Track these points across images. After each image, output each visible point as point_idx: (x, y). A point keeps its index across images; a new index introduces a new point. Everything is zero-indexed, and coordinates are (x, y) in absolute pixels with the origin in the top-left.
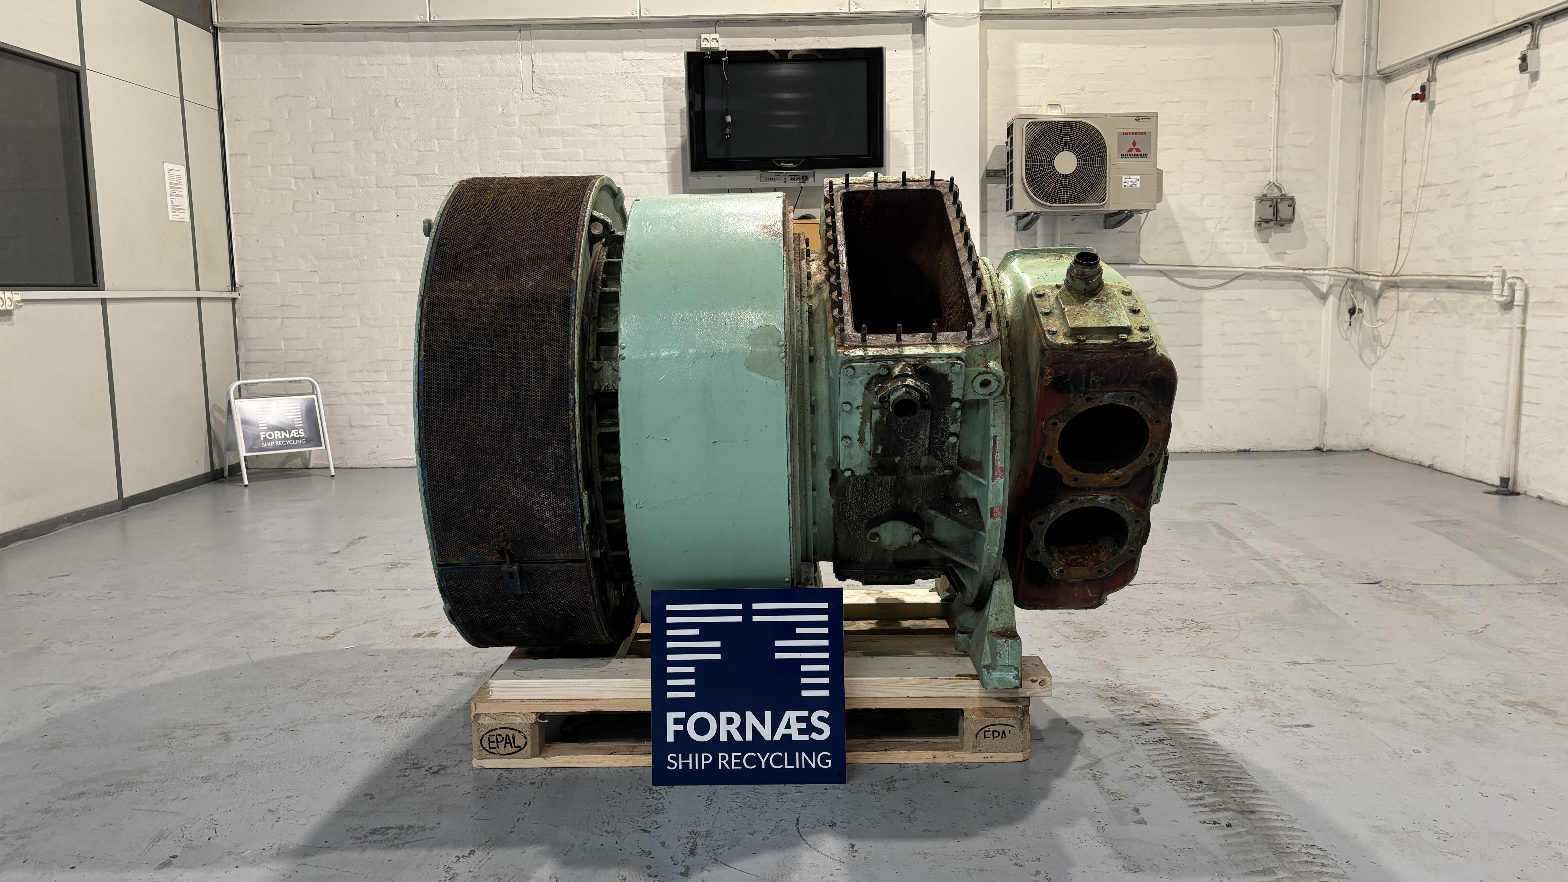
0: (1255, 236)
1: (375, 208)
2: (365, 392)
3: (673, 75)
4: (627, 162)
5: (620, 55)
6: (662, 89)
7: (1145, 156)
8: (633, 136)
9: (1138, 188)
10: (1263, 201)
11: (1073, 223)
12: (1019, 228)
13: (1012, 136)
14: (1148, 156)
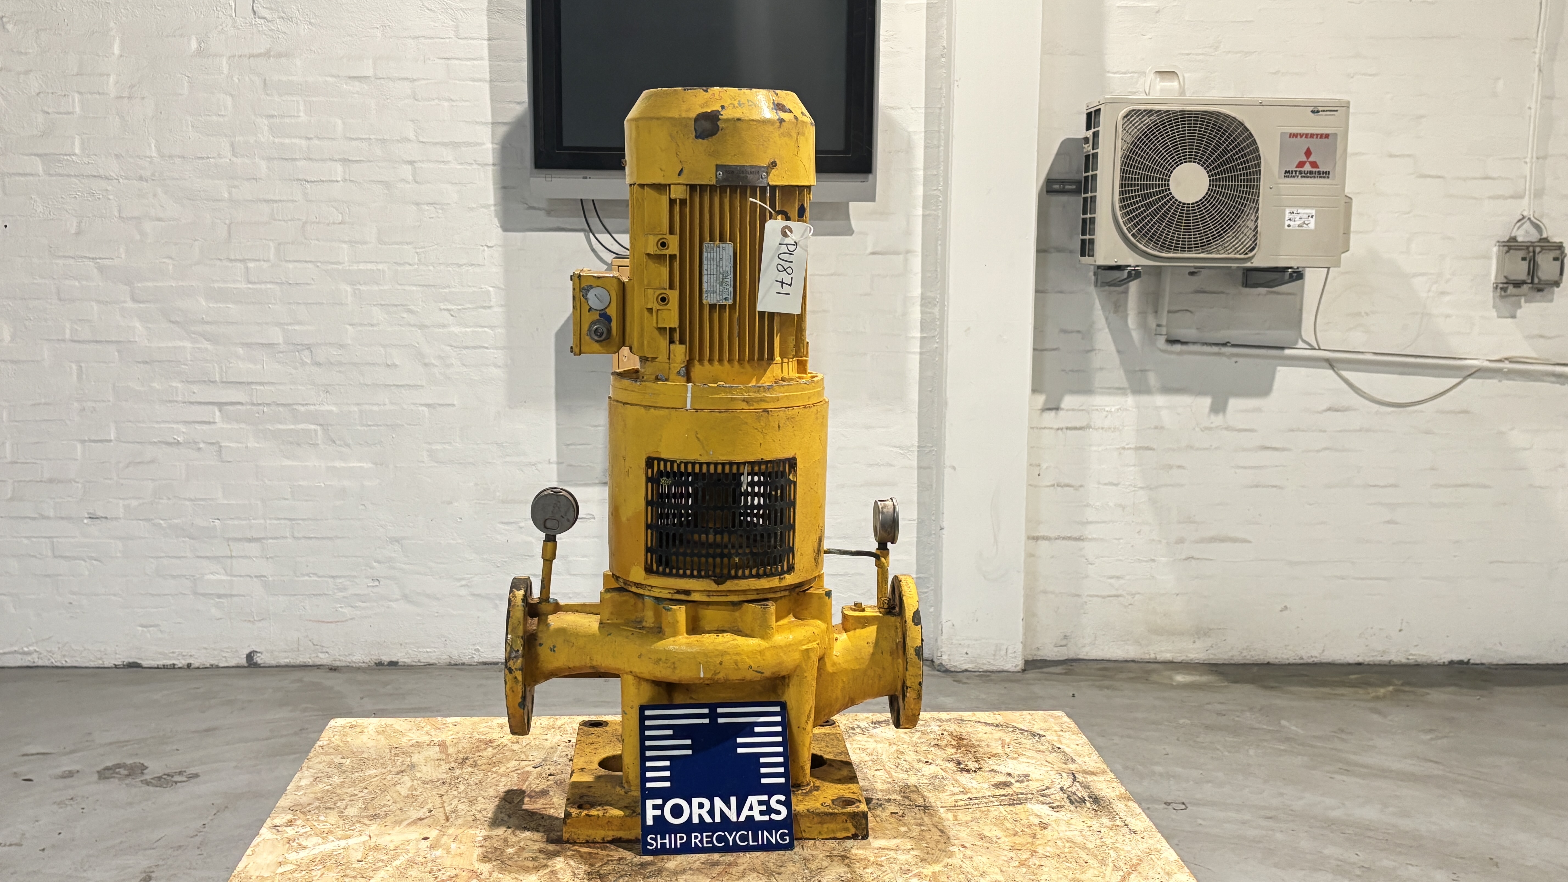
0: (1494, 307)
4: (421, 145)
6: (485, 18)
7: (1325, 174)
8: (433, 100)
9: (1311, 230)
10: (1510, 248)
11: (1190, 277)
12: (1101, 286)
13: (1096, 129)
14: (1330, 176)
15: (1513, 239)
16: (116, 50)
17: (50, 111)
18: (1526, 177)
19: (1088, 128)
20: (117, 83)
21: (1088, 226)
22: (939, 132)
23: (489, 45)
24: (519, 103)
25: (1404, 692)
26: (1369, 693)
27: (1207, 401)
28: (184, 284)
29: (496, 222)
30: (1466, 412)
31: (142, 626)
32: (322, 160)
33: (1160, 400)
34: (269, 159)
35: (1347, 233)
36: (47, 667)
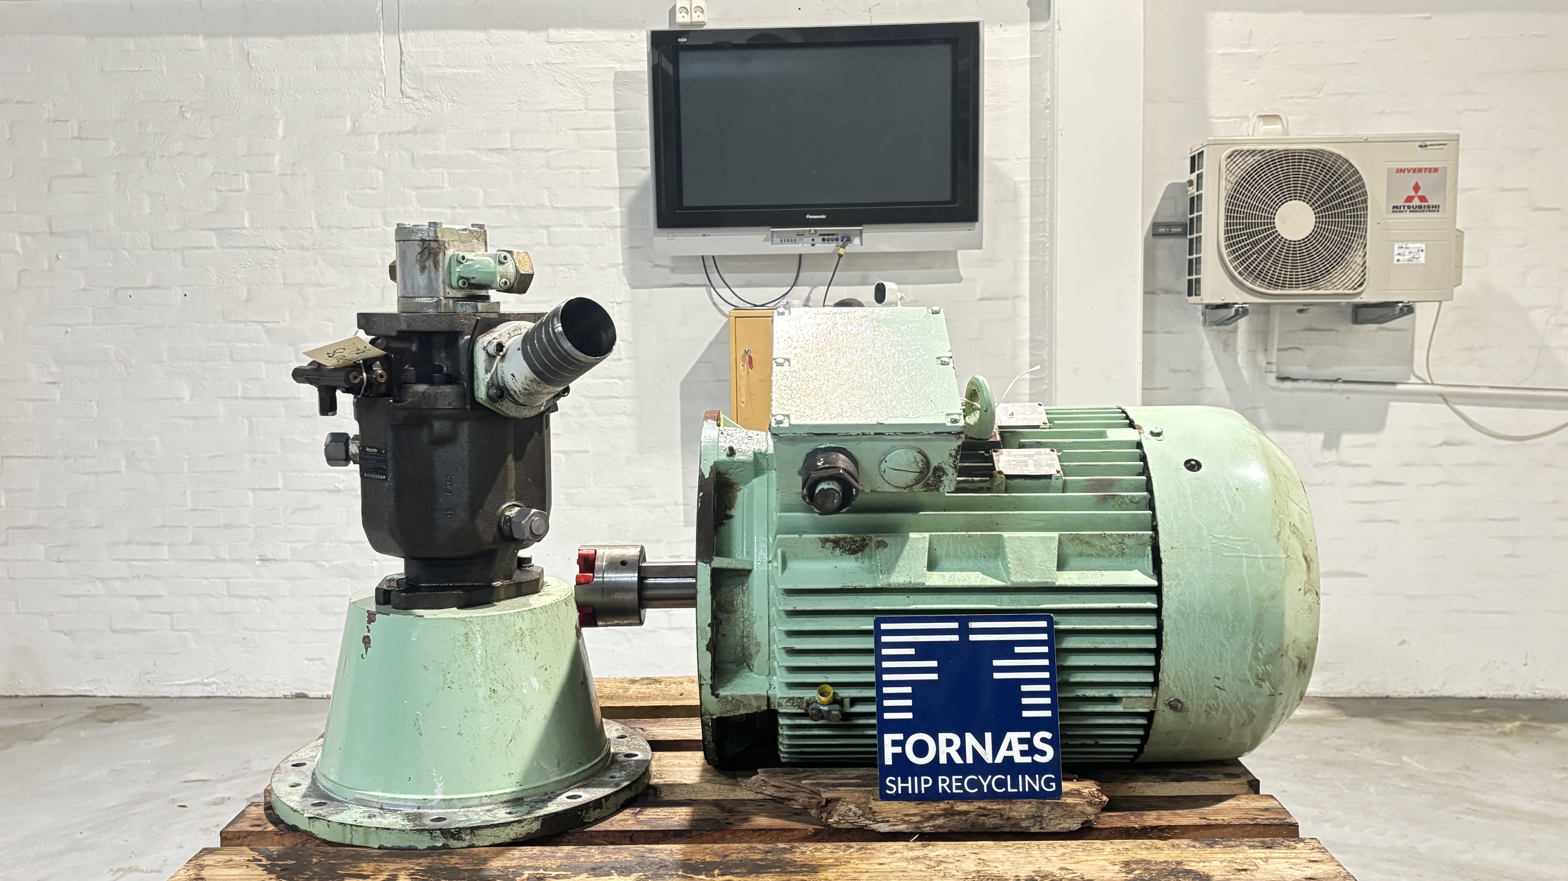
1: (149, 283)
2: (134, 577)
3: (629, 68)
4: (555, 210)
5: (543, 34)
6: (612, 90)
7: (1435, 208)
8: (565, 168)
9: (1421, 264)
11: (1299, 315)
12: (1210, 325)
13: (1200, 171)
14: (1440, 209)
16: (280, 133)
17: (223, 189)
19: (1192, 171)
20: (280, 162)
21: (1193, 266)
22: (1045, 181)
23: (616, 116)
24: (644, 168)
25: (1532, 727)
26: (1494, 729)
27: (1320, 437)
29: (624, 279)
31: (308, 660)
35: (1459, 266)
36: (225, 697)
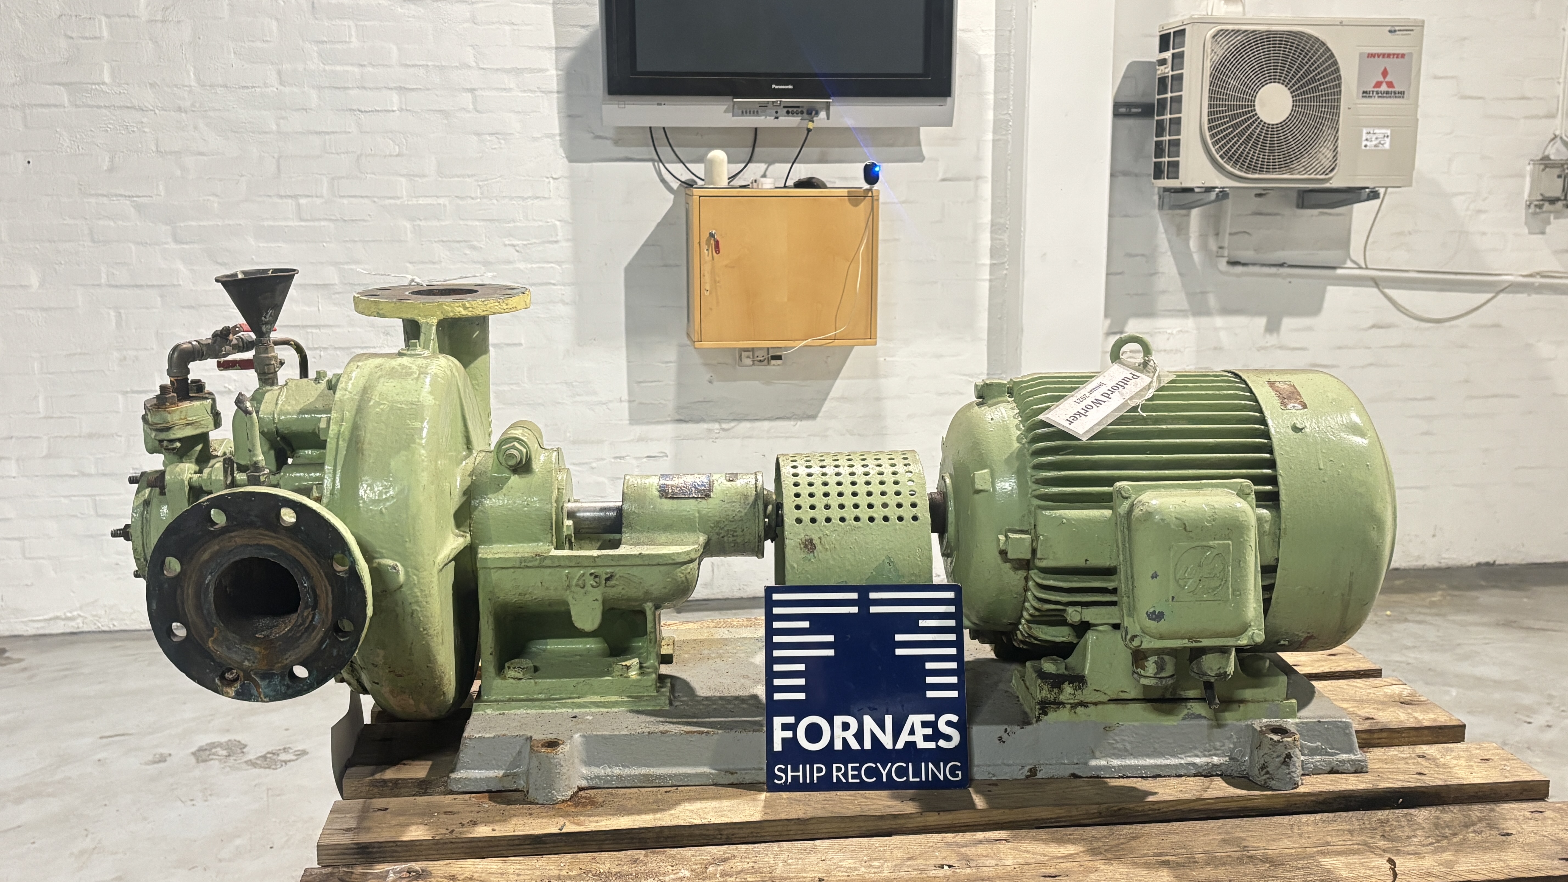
0: (1526, 224)
4: (482, 72)
7: (1401, 94)
8: (494, 23)
9: (1386, 150)
10: (1546, 166)
11: (1256, 199)
12: (1165, 209)
13: (1177, 50)
14: (1405, 96)
15: (1546, 158)
17: (74, 35)
18: (1558, 97)
19: (1165, 50)
21: (1164, 148)
22: (1009, 55)
24: (583, 27)
25: (1454, 596)
27: (1262, 322)
28: (231, 223)
29: (561, 152)
30: (1497, 326)
32: (377, 89)
33: (1219, 321)
34: (320, 88)
